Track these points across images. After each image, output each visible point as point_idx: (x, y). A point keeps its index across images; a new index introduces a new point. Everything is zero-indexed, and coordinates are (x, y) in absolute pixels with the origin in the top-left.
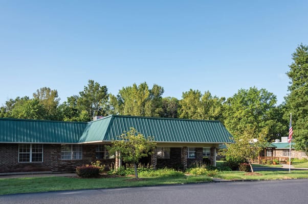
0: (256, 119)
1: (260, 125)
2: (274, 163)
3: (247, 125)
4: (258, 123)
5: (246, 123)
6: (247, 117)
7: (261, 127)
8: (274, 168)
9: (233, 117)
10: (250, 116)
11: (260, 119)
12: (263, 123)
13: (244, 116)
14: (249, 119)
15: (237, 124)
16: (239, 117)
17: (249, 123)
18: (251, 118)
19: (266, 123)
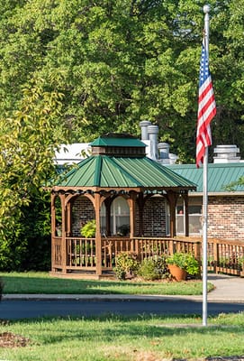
0: (129, 39)
1: (149, 68)
2: (174, 271)
3: (81, 70)
4: (140, 59)
5: (79, 59)
6: (82, 28)
7: (156, 80)
8: (148, 301)
9: (12, 29)
10: (98, 22)
11: (150, 37)
12: (165, 56)
13: (69, 20)
14: (95, 35)
15: (32, 66)
16: (40, 26)
17: (95, 58)
18: (104, 34)
19: (183, 59)
